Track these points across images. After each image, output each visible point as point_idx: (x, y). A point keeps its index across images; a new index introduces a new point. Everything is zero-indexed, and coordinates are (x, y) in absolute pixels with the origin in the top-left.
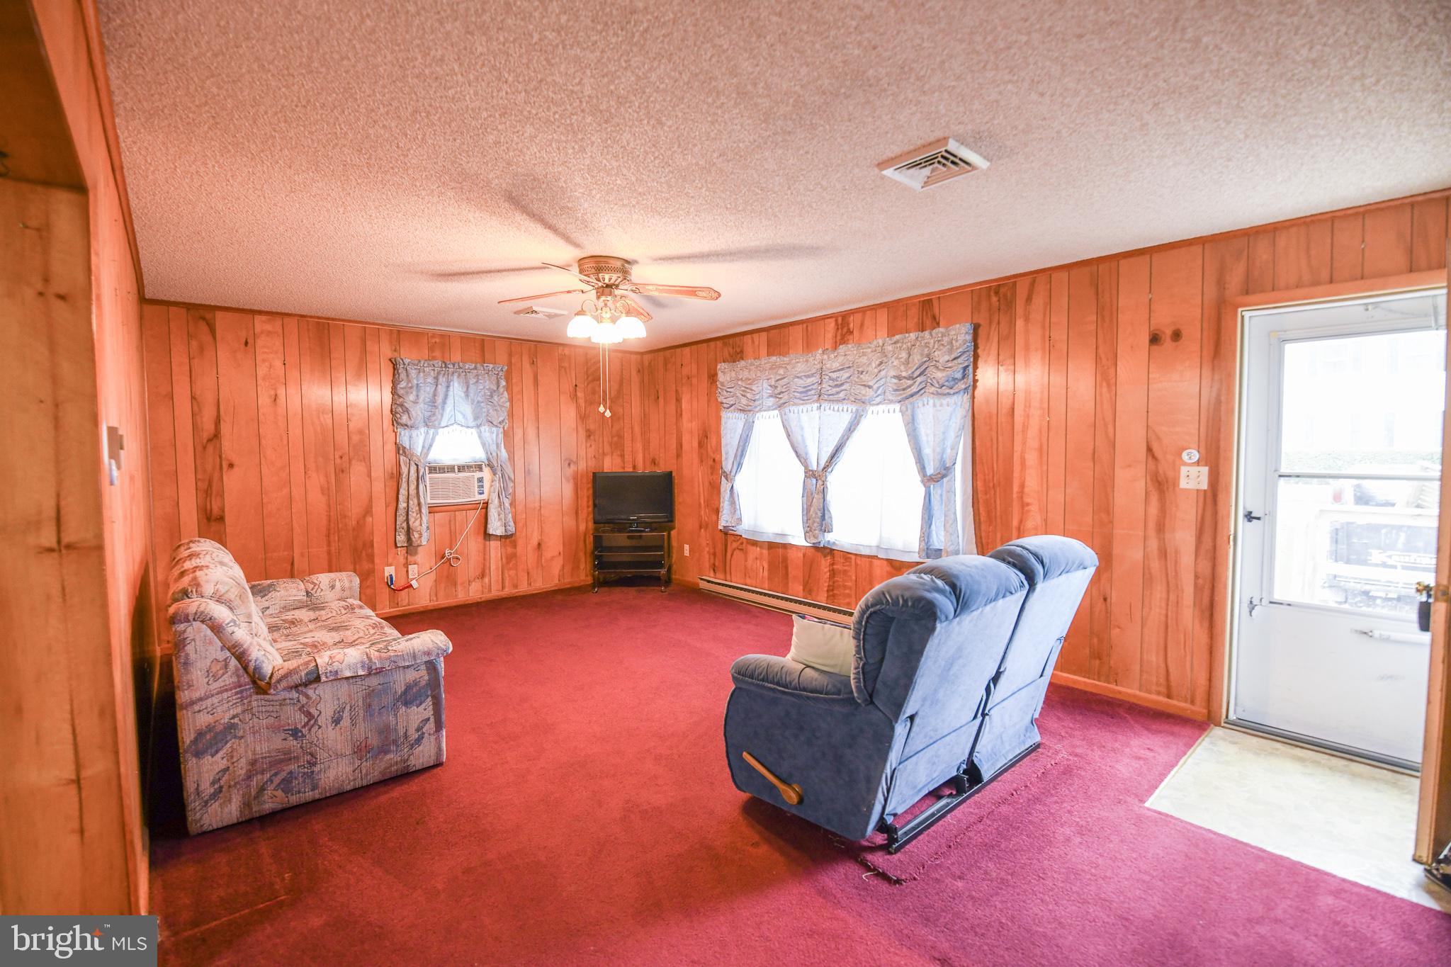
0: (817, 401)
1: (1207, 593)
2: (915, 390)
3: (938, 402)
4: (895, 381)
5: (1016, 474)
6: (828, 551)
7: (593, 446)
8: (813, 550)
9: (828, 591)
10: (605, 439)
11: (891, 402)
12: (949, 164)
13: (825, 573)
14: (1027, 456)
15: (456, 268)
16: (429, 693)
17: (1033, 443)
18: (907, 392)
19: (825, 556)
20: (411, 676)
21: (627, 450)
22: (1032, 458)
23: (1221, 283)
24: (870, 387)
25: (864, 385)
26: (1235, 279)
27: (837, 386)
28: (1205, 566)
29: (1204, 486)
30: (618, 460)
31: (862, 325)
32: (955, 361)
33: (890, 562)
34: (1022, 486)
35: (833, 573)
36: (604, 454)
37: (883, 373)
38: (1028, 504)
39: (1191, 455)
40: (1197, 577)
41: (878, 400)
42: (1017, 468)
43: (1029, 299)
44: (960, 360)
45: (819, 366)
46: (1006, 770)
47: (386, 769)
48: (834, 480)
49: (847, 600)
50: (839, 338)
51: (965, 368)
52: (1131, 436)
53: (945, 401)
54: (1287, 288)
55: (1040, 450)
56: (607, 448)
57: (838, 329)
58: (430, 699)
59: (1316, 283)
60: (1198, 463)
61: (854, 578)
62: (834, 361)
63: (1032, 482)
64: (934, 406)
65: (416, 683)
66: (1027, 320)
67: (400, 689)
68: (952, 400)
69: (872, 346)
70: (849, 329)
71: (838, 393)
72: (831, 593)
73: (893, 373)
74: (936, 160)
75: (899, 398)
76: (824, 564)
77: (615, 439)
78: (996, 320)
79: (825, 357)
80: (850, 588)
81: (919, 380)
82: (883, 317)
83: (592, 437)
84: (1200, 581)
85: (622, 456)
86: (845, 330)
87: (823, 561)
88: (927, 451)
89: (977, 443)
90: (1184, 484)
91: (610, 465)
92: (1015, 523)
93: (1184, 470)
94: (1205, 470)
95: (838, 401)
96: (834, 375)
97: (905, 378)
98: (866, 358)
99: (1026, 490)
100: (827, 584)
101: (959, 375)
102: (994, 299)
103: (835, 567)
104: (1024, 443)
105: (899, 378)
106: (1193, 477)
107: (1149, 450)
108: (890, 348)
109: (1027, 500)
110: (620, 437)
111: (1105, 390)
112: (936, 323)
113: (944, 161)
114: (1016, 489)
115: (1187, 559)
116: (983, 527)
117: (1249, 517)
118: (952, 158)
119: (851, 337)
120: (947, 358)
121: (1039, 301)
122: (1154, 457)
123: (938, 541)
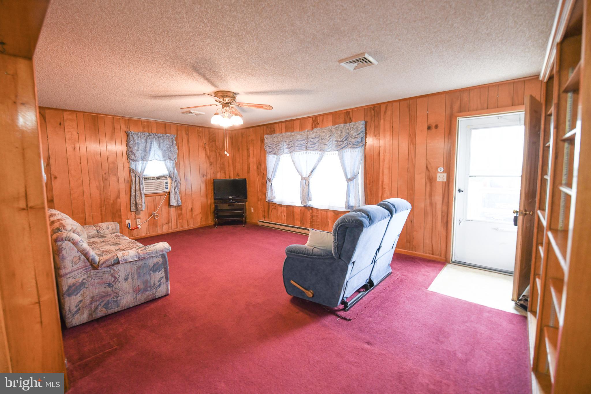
0: (305, 150)
1: (446, 217)
2: (344, 146)
3: (352, 150)
4: (336, 142)
5: (381, 177)
6: (311, 208)
7: (213, 169)
8: (304, 208)
9: (310, 223)
10: (218, 166)
11: (334, 150)
12: (364, 62)
13: (309, 217)
14: (384, 170)
15: (161, 94)
16: (163, 266)
17: (386, 166)
18: (341, 145)
19: (309, 210)
20: (155, 260)
21: (227, 170)
22: (386, 171)
23: (451, 108)
24: (326, 145)
25: (324, 144)
26: (456, 107)
27: (313, 144)
28: (445, 208)
29: (445, 180)
30: (223, 175)
31: (323, 121)
32: (358, 135)
33: (334, 211)
34: (383, 181)
35: (312, 217)
36: (217, 172)
37: (331, 139)
38: (385, 188)
39: (441, 169)
40: (442, 212)
41: (329, 150)
42: (381, 175)
43: (385, 112)
44: (360, 135)
45: (306, 137)
46: (381, 282)
47: (147, 297)
48: (312, 180)
49: (318, 227)
50: (314, 125)
51: (362, 138)
52: (421, 163)
53: (355, 150)
54: (473, 110)
55: (389, 168)
56: (219, 170)
57: (313, 122)
58: (163, 269)
59: (483, 109)
60: (443, 172)
61: (320, 218)
62: (312, 135)
63: (386, 180)
64: (351, 152)
65: (157, 263)
66: (384, 120)
67: (151, 265)
68: (357, 150)
69: (327, 129)
70: (317, 122)
71: (314, 147)
72: (311, 224)
73: (335, 139)
74: (360, 61)
75: (338, 149)
76: (309, 213)
77: (222, 166)
78: (373, 120)
79: (309, 133)
80: (319, 222)
81: (345, 142)
82: (331, 118)
83: (212, 165)
84: (443, 214)
85: (225, 173)
86: (316, 123)
87: (308, 212)
88: (348, 170)
89: (367, 166)
90: (438, 180)
91: (220, 176)
92: (380, 195)
93: (438, 175)
94: (445, 175)
95: (314, 150)
96: (312, 140)
97: (340, 141)
98: (324, 133)
99: (384, 183)
100: (310, 221)
101: (360, 140)
102: (373, 112)
103: (313, 214)
104: (383, 166)
105: (337, 141)
106: (441, 177)
107: (427, 167)
108: (334, 130)
109: (384, 187)
110: (224, 165)
111: (412, 146)
112: (351, 121)
113: (362, 61)
114: (380, 183)
115: (439, 206)
116: (369, 197)
117: (460, 191)
118: (365, 60)
119: (318, 125)
120: (355, 134)
121: (389, 113)
122: (429, 171)
123: (352, 203)
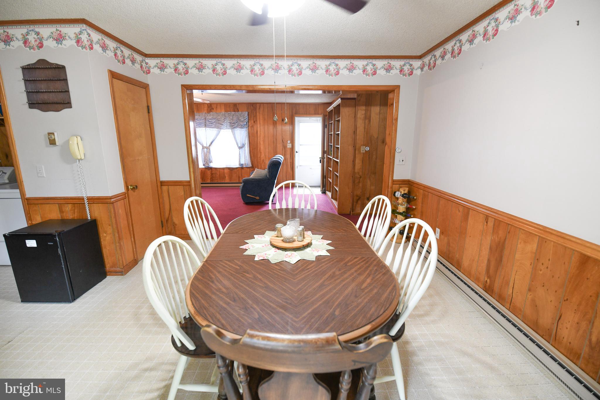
0: (205, 127)
1: (292, 165)
2: (235, 126)
3: (241, 129)
4: (229, 124)
5: (259, 146)
6: (211, 168)
8: (204, 169)
9: (210, 179)
11: (228, 129)
13: (209, 174)
14: (261, 142)
17: (262, 139)
18: (233, 126)
19: (209, 170)
22: (262, 143)
23: (292, 112)
24: (222, 125)
25: (221, 124)
26: (294, 111)
27: (211, 123)
28: (291, 161)
29: (291, 147)
31: (216, 107)
32: (245, 120)
33: (229, 168)
34: (260, 148)
35: (212, 174)
37: (226, 121)
38: (261, 152)
39: (289, 142)
40: (290, 163)
41: (225, 128)
42: (259, 144)
43: (259, 109)
44: (246, 120)
45: (204, 117)
48: (211, 148)
49: (217, 180)
50: (209, 110)
51: (247, 122)
52: (279, 139)
53: (243, 129)
54: (301, 114)
55: (263, 141)
57: (208, 107)
59: (304, 114)
60: (290, 143)
61: (219, 174)
62: (209, 117)
63: (262, 148)
64: (240, 130)
66: (259, 113)
68: (244, 129)
69: (221, 114)
70: (212, 108)
71: (212, 125)
72: (211, 179)
73: (229, 122)
75: (231, 128)
76: (209, 172)
78: (252, 112)
79: (206, 115)
80: (218, 177)
81: (237, 124)
82: (223, 107)
84: (291, 164)
86: (211, 108)
87: (208, 171)
88: (238, 141)
89: (250, 139)
90: (288, 147)
92: (259, 156)
93: (288, 144)
94: (291, 144)
95: (212, 128)
96: (210, 120)
97: (232, 123)
98: (220, 117)
99: (261, 149)
100: (210, 177)
101: (246, 124)
102: (252, 107)
103: (213, 172)
104: (260, 139)
105: (230, 123)
106: (289, 146)
107: (282, 141)
108: (227, 115)
109: (261, 151)
111: (275, 129)
112: (238, 111)
114: (259, 149)
115: (289, 160)
116: (252, 158)
117: (297, 152)
119: (213, 110)
120: (243, 119)
121: (262, 109)
122: (283, 142)
123: (243, 162)
